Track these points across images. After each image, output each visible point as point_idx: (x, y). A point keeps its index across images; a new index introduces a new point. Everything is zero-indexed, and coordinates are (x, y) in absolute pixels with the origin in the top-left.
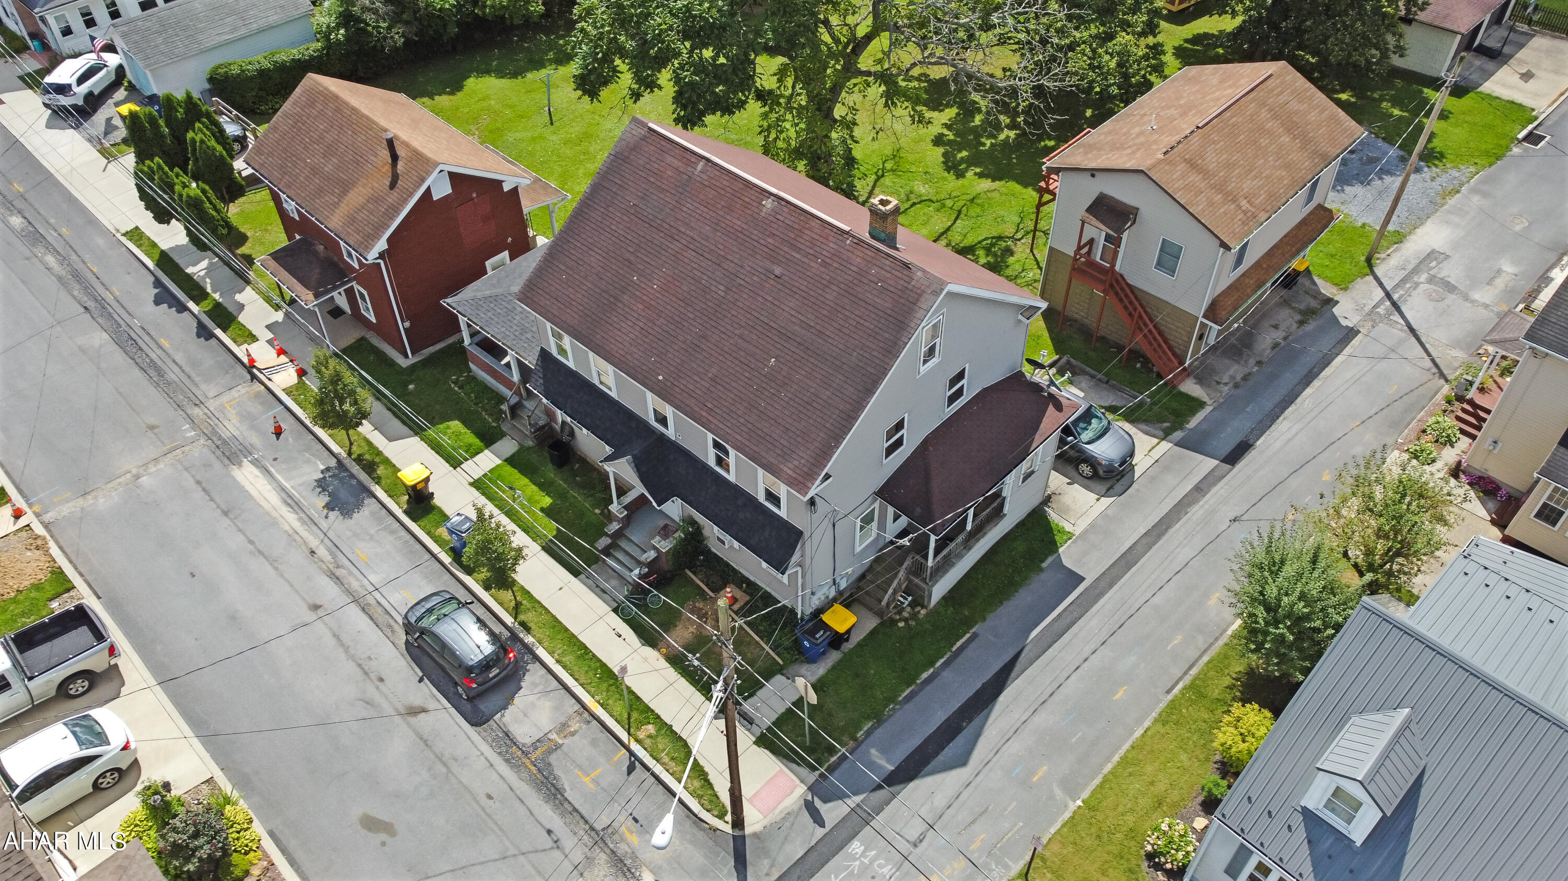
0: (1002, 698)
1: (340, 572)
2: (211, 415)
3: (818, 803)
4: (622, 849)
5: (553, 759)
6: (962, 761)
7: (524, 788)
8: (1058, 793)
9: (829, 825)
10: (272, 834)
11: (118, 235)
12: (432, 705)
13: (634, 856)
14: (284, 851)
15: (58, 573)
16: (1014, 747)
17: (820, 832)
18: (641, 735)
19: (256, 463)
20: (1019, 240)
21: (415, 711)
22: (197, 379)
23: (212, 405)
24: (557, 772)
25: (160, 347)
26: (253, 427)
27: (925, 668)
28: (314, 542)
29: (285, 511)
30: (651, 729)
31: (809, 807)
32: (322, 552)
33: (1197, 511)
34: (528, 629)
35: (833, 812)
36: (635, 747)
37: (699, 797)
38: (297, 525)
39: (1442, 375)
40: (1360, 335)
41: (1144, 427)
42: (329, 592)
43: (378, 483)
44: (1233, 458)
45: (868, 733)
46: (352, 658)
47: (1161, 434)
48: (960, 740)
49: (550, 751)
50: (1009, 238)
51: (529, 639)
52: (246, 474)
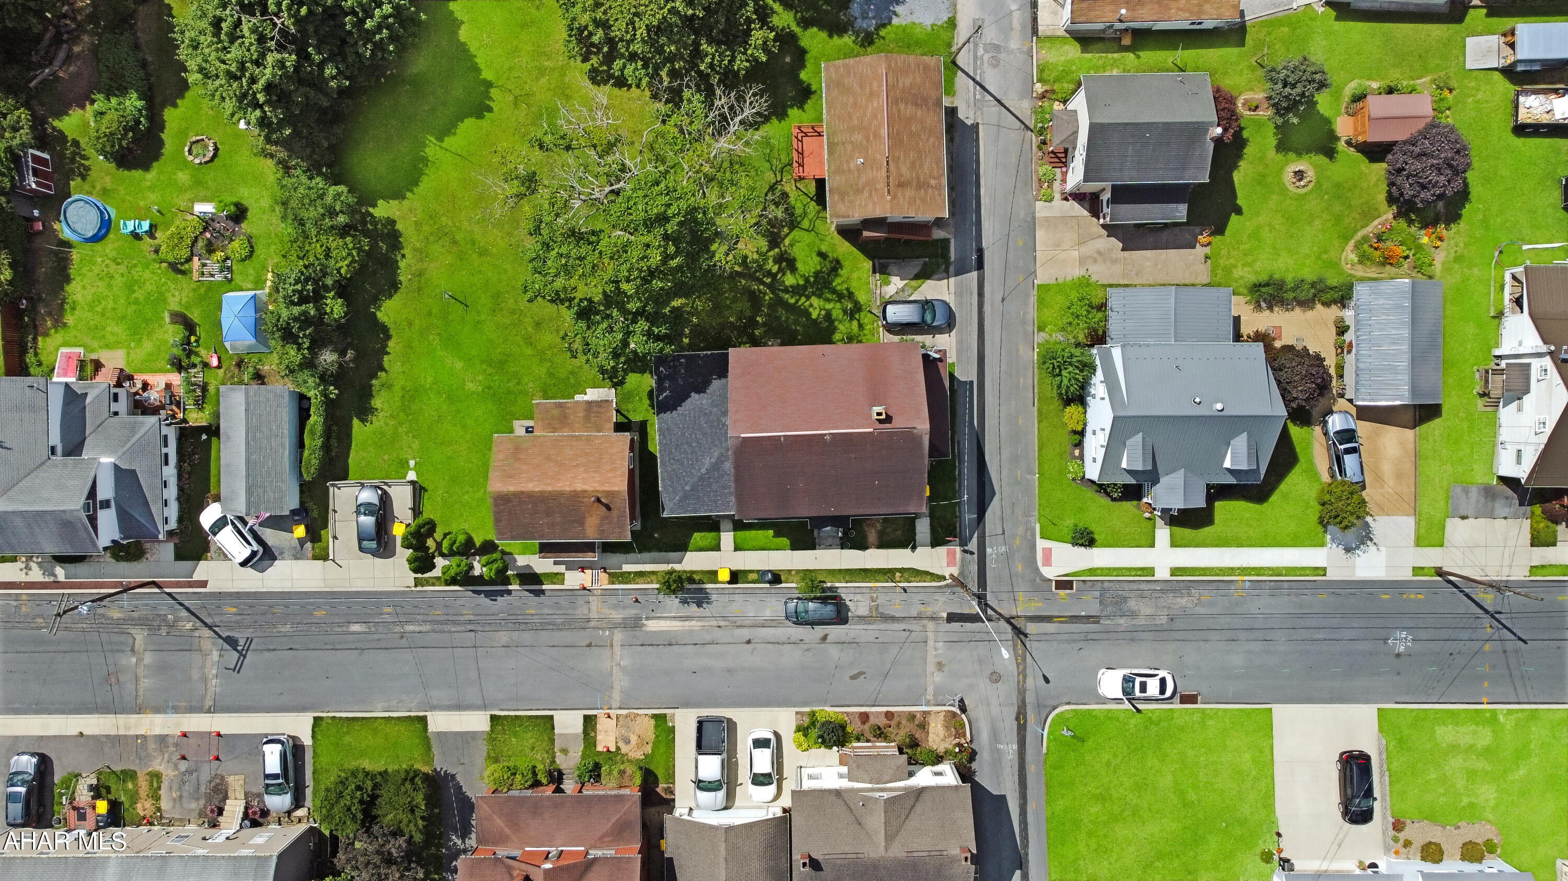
0: (987, 459)
1: (738, 623)
2: (600, 620)
3: (966, 548)
4: (929, 614)
5: (880, 610)
6: (993, 493)
7: (883, 626)
8: (1029, 477)
9: (976, 551)
10: (832, 706)
11: (413, 589)
12: (826, 632)
13: (934, 613)
14: (848, 706)
15: (655, 716)
16: (1004, 473)
17: (975, 556)
18: (898, 579)
19: (647, 618)
20: (781, 180)
21: (825, 638)
22: (570, 612)
23: (594, 615)
24: (886, 612)
25: (532, 615)
26: (624, 608)
27: (955, 470)
28: (715, 623)
29: (687, 623)
30: (898, 574)
31: (965, 551)
32: (722, 623)
33: (987, 308)
34: (824, 582)
35: (973, 545)
36: (901, 585)
37: (934, 580)
38: (699, 624)
39: (1027, 128)
40: (980, 126)
41: (936, 277)
42: (746, 633)
43: (703, 583)
44: (980, 265)
45: (960, 511)
46: (783, 643)
47: (945, 275)
48: (987, 487)
49: (877, 609)
50: (775, 184)
51: (829, 585)
52: (653, 625)
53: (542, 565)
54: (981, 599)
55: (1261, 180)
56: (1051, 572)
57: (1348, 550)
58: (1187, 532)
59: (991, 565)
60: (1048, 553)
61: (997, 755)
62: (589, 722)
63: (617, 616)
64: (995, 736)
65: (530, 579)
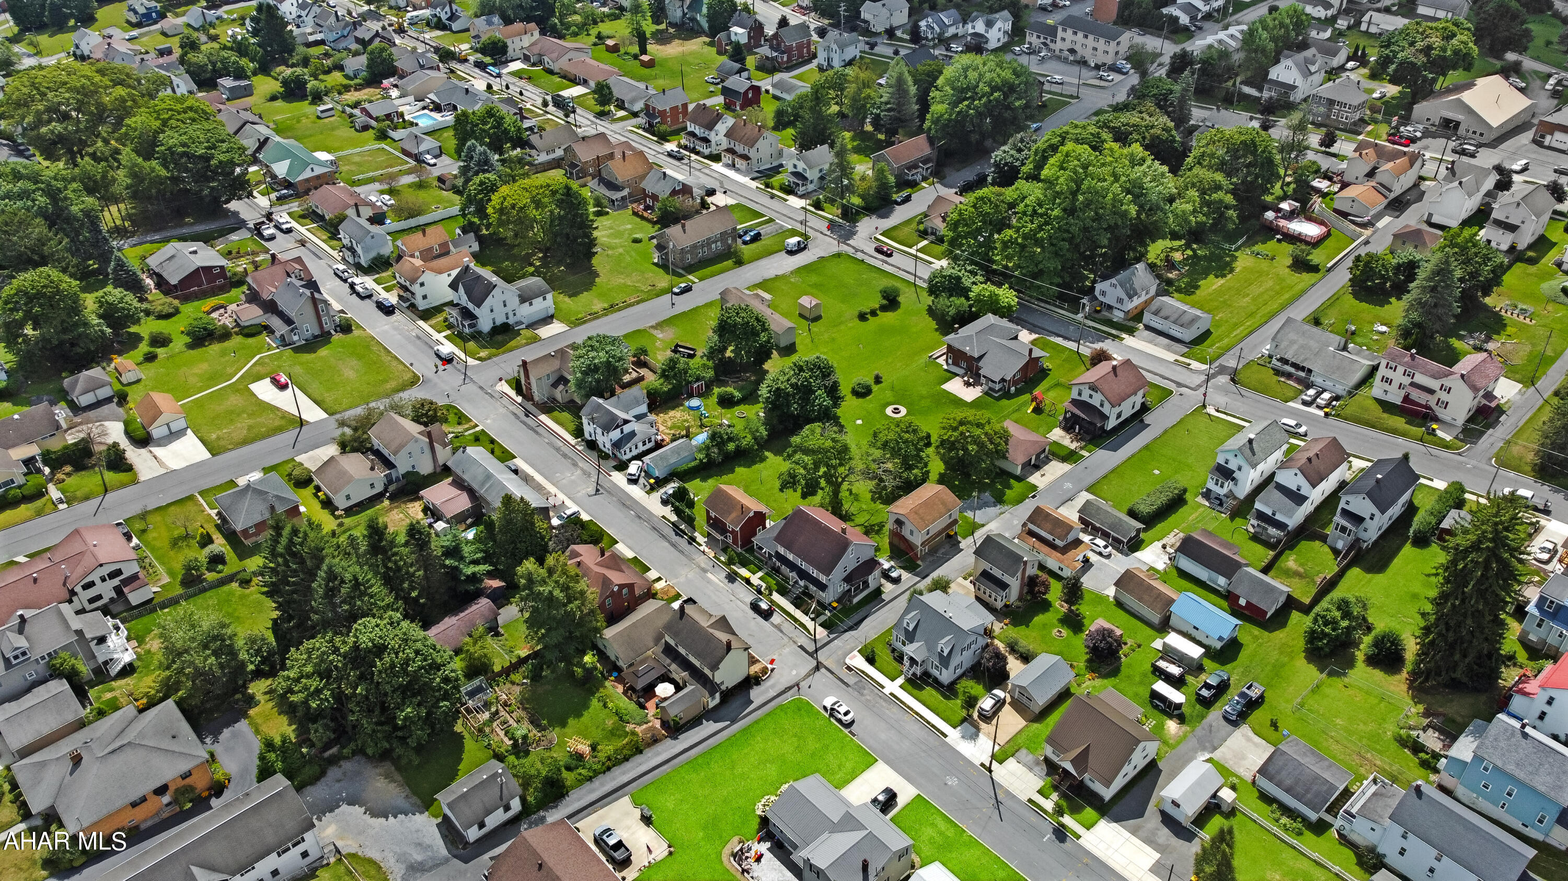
0: (865, 620)
1: (733, 594)
2: (697, 562)
3: (830, 635)
4: (795, 640)
5: (780, 627)
6: (857, 629)
7: (775, 632)
8: (876, 631)
9: (832, 638)
12: (757, 617)
13: (797, 642)
16: (867, 627)
17: (830, 639)
18: (797, 624)
19: (710, 573)
21: (754, 618)
22: (691, 553)
23: (697, 560)
24: (781, 629)
25: (680, 545)
26: (707, 565)
27: (852, 614)
28: (727, 588)
29: (719, 582)
30: (799, 623)
31: (828, 635)
32: (729, 590)
34: (774, 605)
36: (796, 626)
37: (808, 634)
38: (722, 585)
41: (906, 571)
43: (738, 578)
45: (840, 625)
46: (742, 610)
47: (909, 572)
51: (774, 607)
52: (709, 575)
53: (701, 539)
54: (816, 651)
55: (1044, 626)
56: (848, 661)
57: (963, 737)
58: (910, 688)
59: (832, 645)
60: (855, 656)
61: (767, 690)
62: (659, 579)
63: (703, 565)
64: (772, 686)
65: (692, 540)
